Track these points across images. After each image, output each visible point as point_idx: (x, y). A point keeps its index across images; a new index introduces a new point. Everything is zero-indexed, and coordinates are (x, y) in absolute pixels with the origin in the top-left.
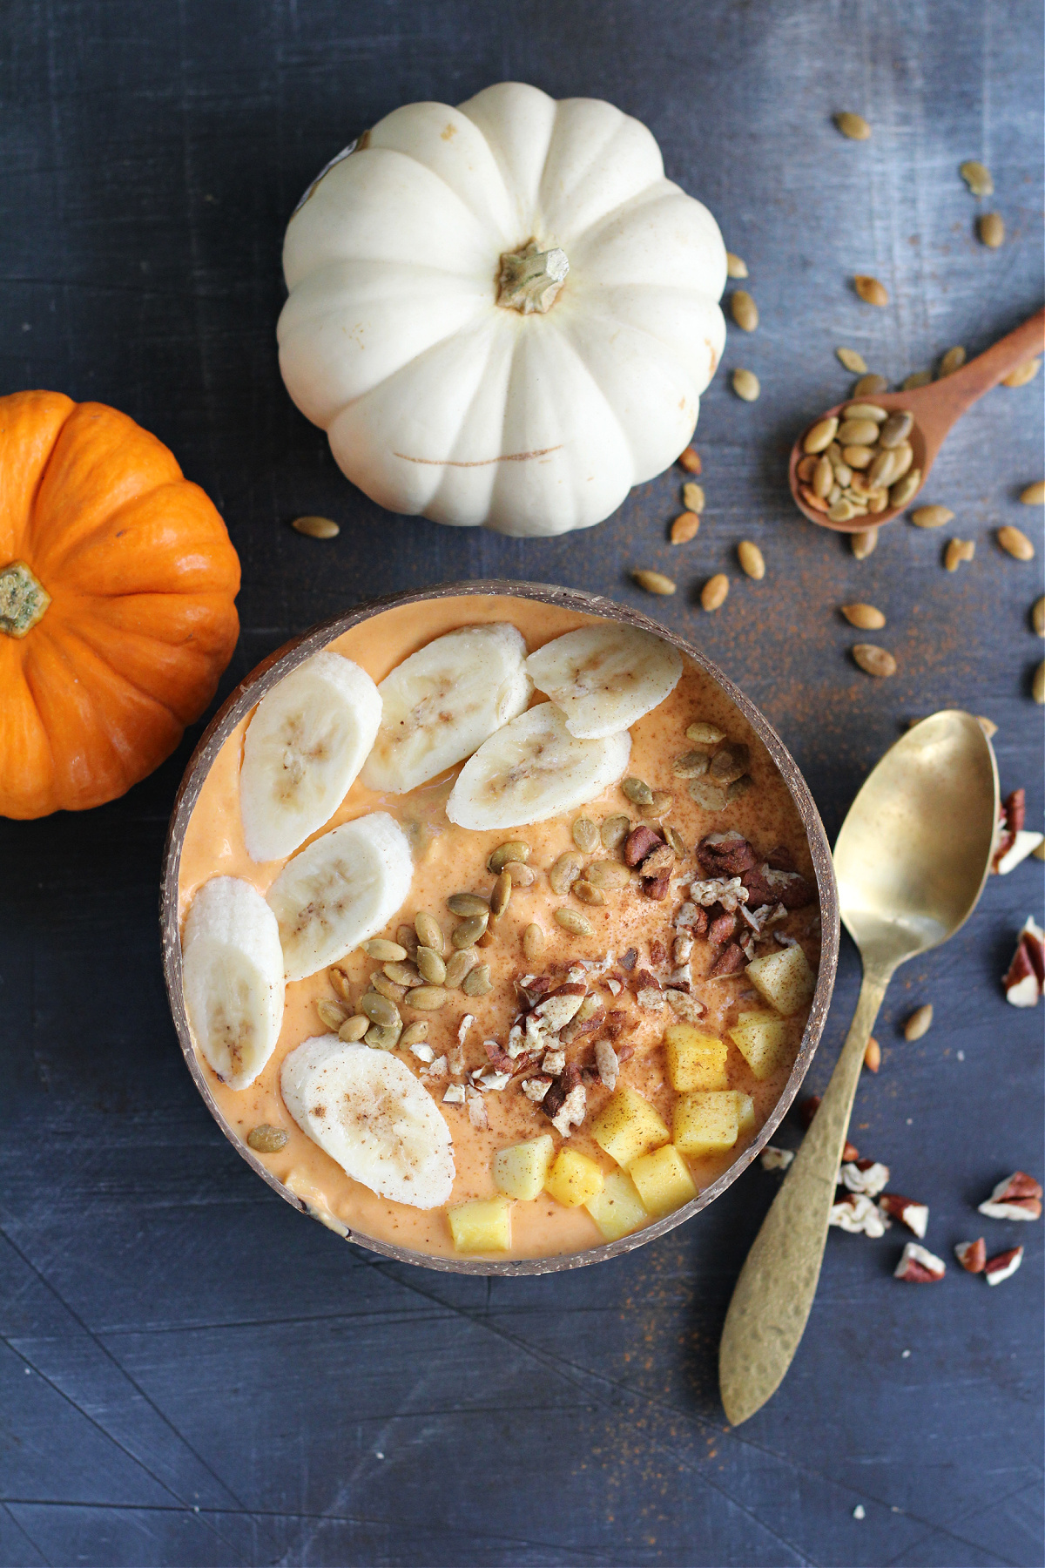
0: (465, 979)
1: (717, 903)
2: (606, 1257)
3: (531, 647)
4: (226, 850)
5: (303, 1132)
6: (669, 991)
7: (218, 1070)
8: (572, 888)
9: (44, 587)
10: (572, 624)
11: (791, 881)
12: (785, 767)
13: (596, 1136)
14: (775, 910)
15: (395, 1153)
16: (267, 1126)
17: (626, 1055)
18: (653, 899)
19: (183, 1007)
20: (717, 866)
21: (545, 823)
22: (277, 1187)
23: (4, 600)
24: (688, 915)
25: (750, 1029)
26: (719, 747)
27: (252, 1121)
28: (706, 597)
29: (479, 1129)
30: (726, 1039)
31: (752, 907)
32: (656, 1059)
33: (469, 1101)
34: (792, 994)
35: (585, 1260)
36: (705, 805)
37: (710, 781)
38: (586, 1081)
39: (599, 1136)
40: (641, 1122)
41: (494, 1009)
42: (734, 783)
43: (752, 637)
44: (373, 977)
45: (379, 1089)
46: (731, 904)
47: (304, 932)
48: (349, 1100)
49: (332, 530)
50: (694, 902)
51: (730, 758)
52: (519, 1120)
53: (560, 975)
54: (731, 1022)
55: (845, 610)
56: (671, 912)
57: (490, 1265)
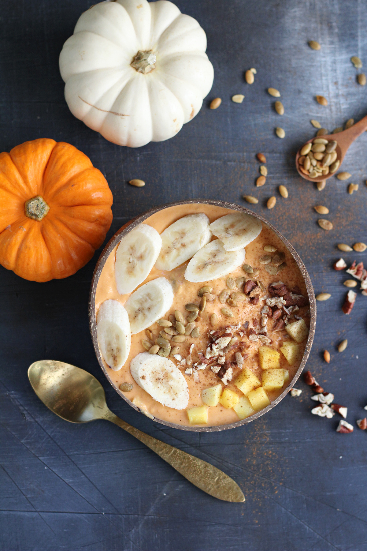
0: (191, 332)
1: (275, 306)
2: (240, 425)
3: (211, 221)
4: (110, 291)
5: (138, 385)
6: (260, 335)
7: (109, 365)
8: (227, 301)
9: (48, 204)
10: (225, 213)
11: (300, 298)
12: (297, 259)
13: (236, 384)
14: (295, 307)
15: (169, 391)
16: (126, 383)
17: (246, 357)
18: (254, 304)
19: (97, 343)
20: (275, 293)
21: (217, 280)
22: (130, 403)
23: (34, 208)
24: (266, 310)
25: (287, 347)
26: (275, 253)
27: (121, 381)
28: (268, 204)
29: (197, 383)
30: (279, 351)
31: (287, 307)
32: (256, 359)
33: (194, 373)
34: (301, 336)
35: (233, 426)
36: (271, 273)
37: (272, 265)
38: (232, 366)
40: (251, 380)
41: (201, 342)
42: (280, 265)
43: (284, 217)
44: (161, 332)
45: (163, 370)
46: (280, 306)
47: (137, 318)
48: (153, 374)
49: (142, 184)
50: (267, 305)
51: (279, 257)
52: (210, 379)
53: (223, 331)
54: (281, 345)
55: (315, 208)
56: (260, 309)
57: (201, 428)
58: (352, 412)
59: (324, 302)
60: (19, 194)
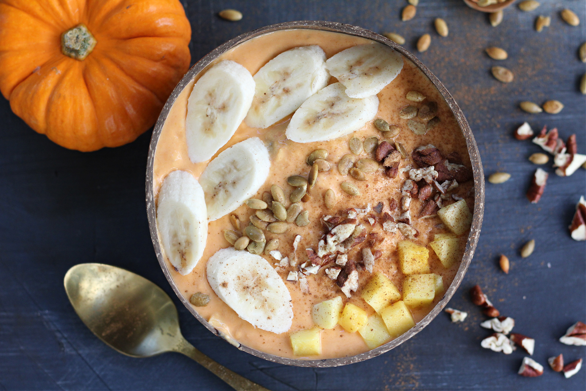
0: (297, 218)
1: (423, 180)
2: (369, 357)
3: (328, 55)
4: (178, 157)
5: (217, 296)
6: (399, 224)
7: (175, 265)
8: (349, 172)
9: (94, 36)
11: (460, 168)
12: (454, 108)
13: (363, 297)
14: (452, 182)
15: (263, 306)
16: (200, 293)
17: (378, 256)
18: (390, 177)
19: (156, 232)
20: (422, 161)
21: (336, 141)
22: (204, 322)
23: (73, 41)
24: (408, 186)
25: (440, 241)
26: (422, 103)
27: (192, 291)
28: (419, 45)
29: (304, 294)
30: (428, 247)
31: (440, 183)
32: (393, 258)
33: (300, 280)
34: (461, 224)
35: (358, 358)
36: (416, 132)
37: (418, 120)
38: (358, 269)
39: (365, 297)
40: (386, 289)
41: (311, 232)
42: (430, 120)
43: (443, 64)
44: (251, 218)
45: (254, 274)
46: (429, 179)
47: (217, 196)
48: (239, 279)
49: (237, 16)
50: (411, 179)
51: (428, 108)
52: (325, 289)
53: (344, 216)
54: (431, 239)
55: (487, 50)
56: (400, 184)
57: (310, 361)
58: (541, 345)
59: (500, 185)
60: (53, 22)
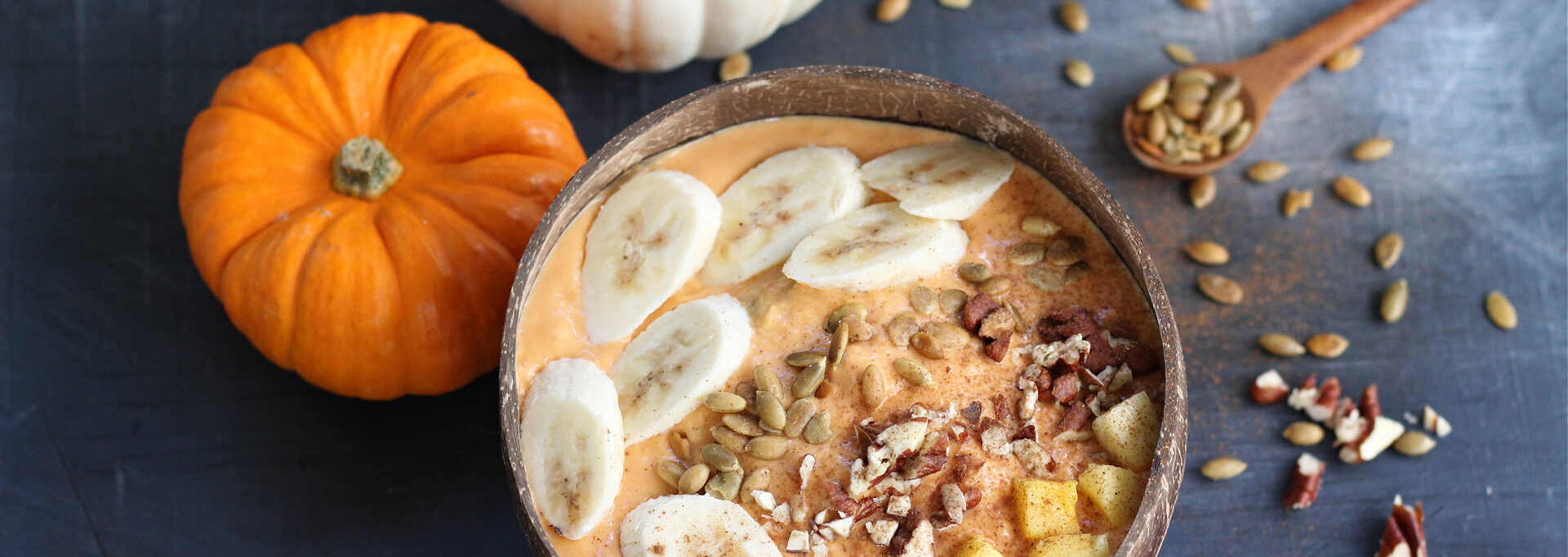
0: (806, 427)
1: (1060, 362)
3: (865, 160)
4: (566, 335)
6: (1015, 444)
7: (555, 524)
8: (911, 341)
9: (398, 159)
11: (1135, 346)
12: (1117, 214)
14: (1119, 369)
17: (973, 498)
18: (993, 360)
20: (1058, 333)
21: (883, 291)
23: (357, 157)
24: (1031, 375)
25: (1100, 471)
26: (1054, 236)
31: (1096, 370)
32: (1006, 510)
33: (813, 548)
36: (1044, 287)
37: (1047, 265)
38: (934, 525)
41: (835, 451)
42: (1072, 266)
44: (712, 431)
45: (719, 533)
46: (1073, 358)
47: (643, 398)
48: (689, 541)
50: (1036, 364)
51: (1065, 245)
55: (1188, 248)
56: (1014, 376)
59: (1224, 483)
60: (317, 135)
